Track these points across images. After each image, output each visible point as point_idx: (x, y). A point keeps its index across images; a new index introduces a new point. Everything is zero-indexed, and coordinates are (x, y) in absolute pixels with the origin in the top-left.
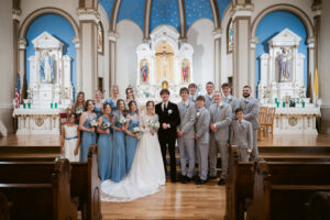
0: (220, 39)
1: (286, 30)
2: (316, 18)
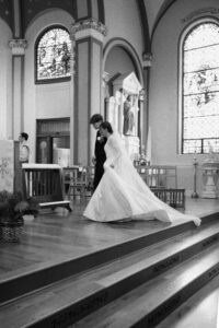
0: (22, 57)
1: (133, 74)
2: (147, 68)
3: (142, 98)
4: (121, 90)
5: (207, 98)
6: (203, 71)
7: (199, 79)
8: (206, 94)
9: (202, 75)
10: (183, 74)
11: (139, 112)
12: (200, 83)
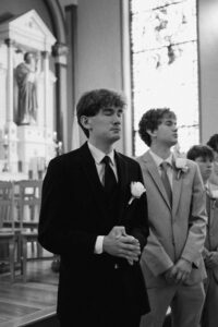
1: (32, 15)
2: (71, 9)
3: (62, 60)
4: (7, 42)
5: (171, 55)
6: (163, 9)
7: (157, 23)
8: (169, 47)
9: (161, 15)
10: (131, 15)
11: (57, 85)
12: (159, 28)
